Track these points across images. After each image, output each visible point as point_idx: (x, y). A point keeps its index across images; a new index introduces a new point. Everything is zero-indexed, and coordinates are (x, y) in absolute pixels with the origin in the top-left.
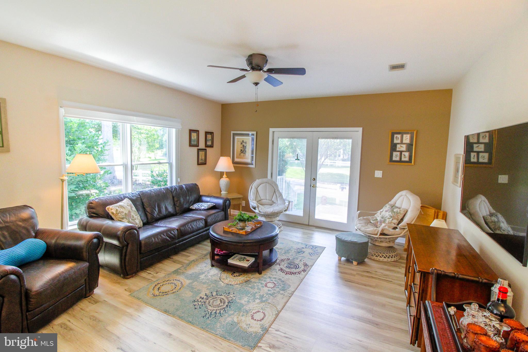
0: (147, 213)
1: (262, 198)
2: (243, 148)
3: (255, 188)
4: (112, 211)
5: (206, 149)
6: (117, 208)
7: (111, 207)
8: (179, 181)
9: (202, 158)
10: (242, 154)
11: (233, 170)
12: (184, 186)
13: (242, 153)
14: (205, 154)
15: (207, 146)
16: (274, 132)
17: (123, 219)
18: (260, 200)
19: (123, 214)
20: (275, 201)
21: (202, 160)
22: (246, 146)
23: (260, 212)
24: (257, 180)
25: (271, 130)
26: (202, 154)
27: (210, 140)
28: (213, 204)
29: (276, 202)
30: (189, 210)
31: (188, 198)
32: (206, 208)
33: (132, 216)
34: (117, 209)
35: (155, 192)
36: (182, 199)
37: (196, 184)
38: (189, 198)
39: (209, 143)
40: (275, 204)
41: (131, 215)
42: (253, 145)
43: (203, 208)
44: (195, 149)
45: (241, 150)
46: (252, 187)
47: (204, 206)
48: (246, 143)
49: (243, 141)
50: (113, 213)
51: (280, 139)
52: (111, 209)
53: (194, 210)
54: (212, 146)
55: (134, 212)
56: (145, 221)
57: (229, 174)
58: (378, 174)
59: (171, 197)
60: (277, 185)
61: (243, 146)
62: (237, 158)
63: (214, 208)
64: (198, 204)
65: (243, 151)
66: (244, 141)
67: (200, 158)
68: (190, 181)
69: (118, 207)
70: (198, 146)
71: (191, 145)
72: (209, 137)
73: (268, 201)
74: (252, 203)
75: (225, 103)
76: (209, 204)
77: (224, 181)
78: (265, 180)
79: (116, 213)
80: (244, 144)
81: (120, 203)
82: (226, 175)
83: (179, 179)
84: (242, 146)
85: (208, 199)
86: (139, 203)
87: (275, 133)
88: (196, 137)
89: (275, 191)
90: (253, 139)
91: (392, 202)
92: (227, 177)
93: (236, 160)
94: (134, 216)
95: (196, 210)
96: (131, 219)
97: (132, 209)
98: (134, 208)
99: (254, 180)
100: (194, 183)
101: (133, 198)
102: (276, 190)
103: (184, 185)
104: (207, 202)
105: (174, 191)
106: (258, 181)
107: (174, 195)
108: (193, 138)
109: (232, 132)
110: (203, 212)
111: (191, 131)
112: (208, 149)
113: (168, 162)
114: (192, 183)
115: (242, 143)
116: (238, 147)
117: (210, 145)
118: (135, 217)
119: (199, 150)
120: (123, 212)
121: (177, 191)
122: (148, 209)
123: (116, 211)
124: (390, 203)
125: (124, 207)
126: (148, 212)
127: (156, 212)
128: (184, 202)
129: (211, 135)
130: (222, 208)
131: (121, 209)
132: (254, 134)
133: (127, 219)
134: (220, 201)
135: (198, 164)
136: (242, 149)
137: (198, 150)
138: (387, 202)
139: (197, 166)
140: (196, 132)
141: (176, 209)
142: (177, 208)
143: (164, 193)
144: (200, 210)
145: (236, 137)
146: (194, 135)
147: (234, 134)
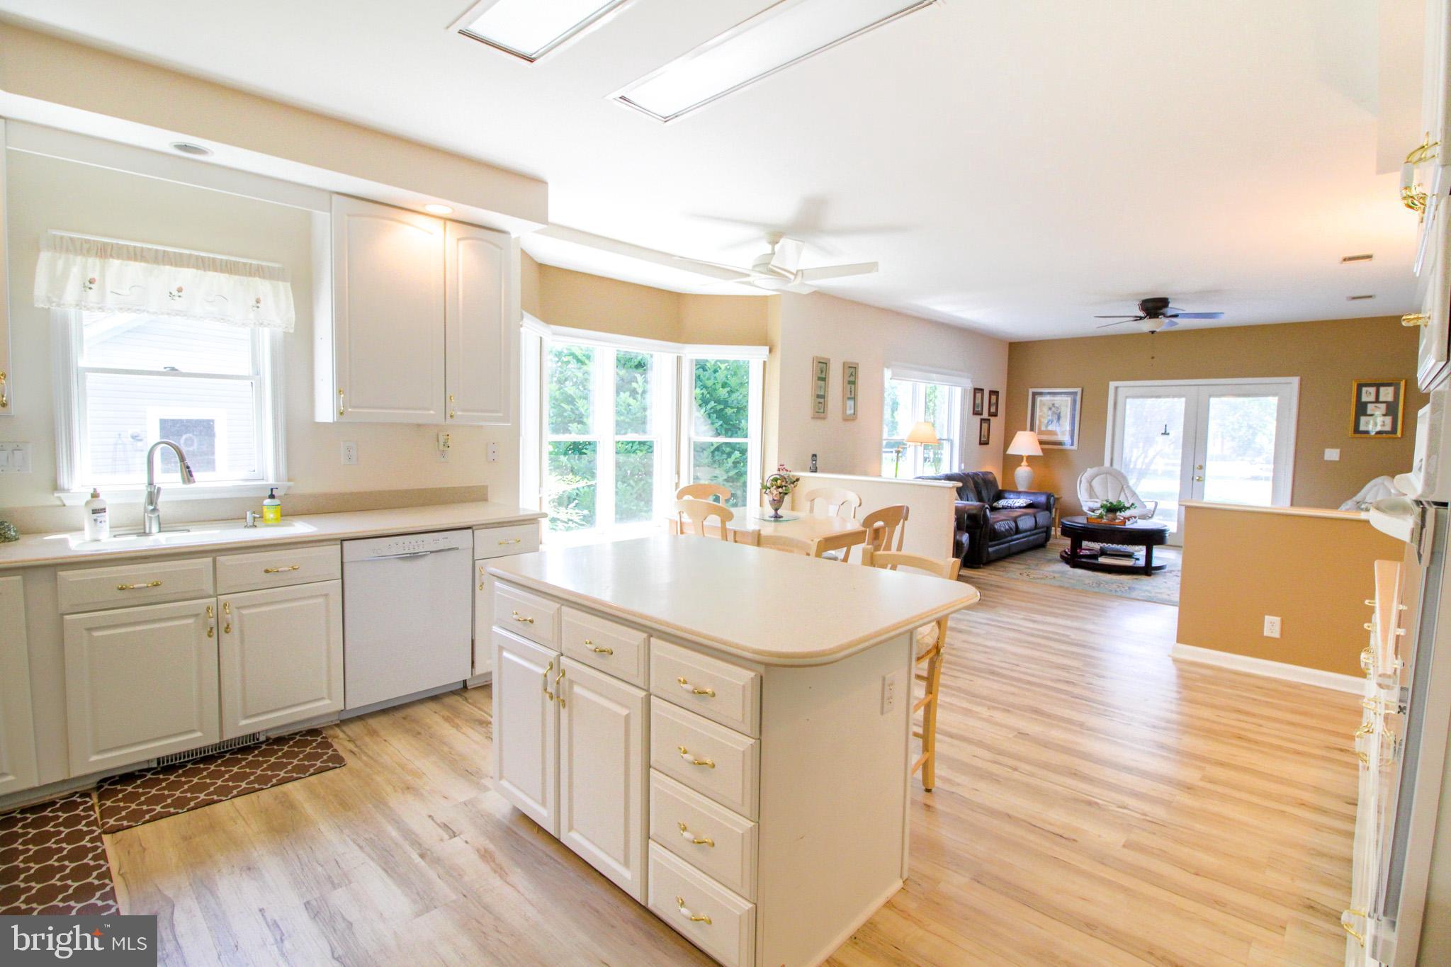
1: (1100, 497)
3: (1087, 482)
5: (989, 420)
8: (963, 468)
9: (985, 433)
11: (1040, 453)
13: (1051, 424)
14: (988, 426)
15: (990, 414)
16: (1116, 388)
21: (984, 436)
22: (1059, 413)
24: (1089, 469)
25: (1112, 385)
26: (985, 426)
27: (994, 404)
28: (1030, 501)
32: (1020, 506)
37: (992, 473)
38: (988, 491)
39: (993, 409)
42: (1075, 409)
44: (978, 419)
46: (1081, 481)
48: (1059, 407)
49: (1053, 404)
51: (1128, 401)
53: (999, 509)
54: (995, 415)
57: (1031, 460)
58: (1332, 454)
63: (1032, 506)
64: (1003, 500)
66: (1056, 404)
67: (983, 433)
68: (981, 468)
70: (982, 414)
71: (975, 413)
72: (994, 398)
75: (1017, 341)
76: (1023, 500)
77: (1025, 471)
78: (1102, 469)
82: (1027, 461)
83: (963, 464)
84: (1051, 412)
87: (1120, 389)
88: (980, 400)
89: (1122, 488)
90: (1074, 401)
91: (1359, 497)
92: (1028, 466)
95: (1004, 508)
99: (1082, 470)
100: (986, 470)
102: (1125, 487)
106: (1091, 471)
108: (977, 402)
109: (1031, 391)
111: (975, 391)
112: (992, 419)
114: (984, 470)
115: (1050, 408)
117: (994, 412)
124: (1354, 499)
129: (996, 396)
130: (1045, 507)
132: (1077, 392)
134: (1040, 499)
135: (980, 443)
137: (982, 420)
138: (1351, 498)
139: (978, 445)
140: (980, 391)
144: (1015, 508)
145: (1039, 399)
146: (978, 397)
147: (1034, 394)
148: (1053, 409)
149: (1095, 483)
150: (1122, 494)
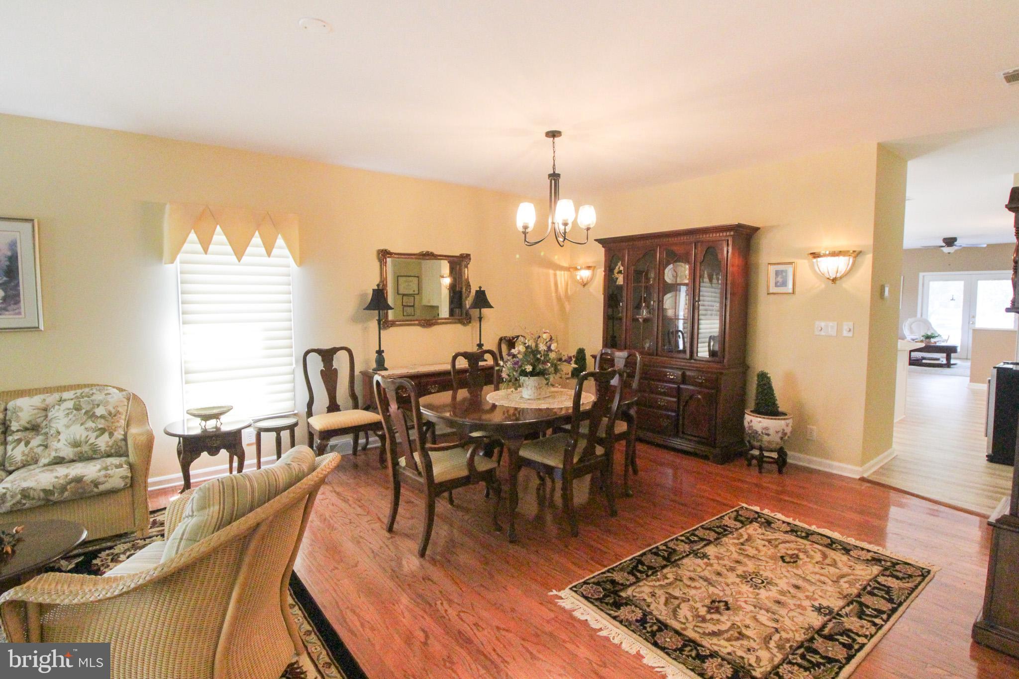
25: (921, 274)
51: (931, 282)
87: (925, 277)
89: (931, 327)
149: (913, 326)
150: (932, 330)
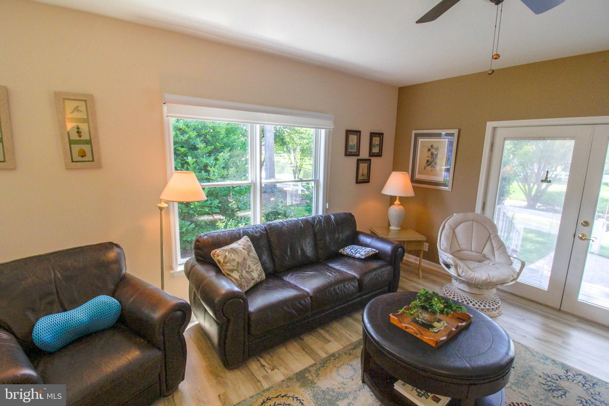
0: (274, 257)
1: (463, 247)
2: (432, 158)
3: (451, 228)
4: (219, 258)
5: (370, 160)
6: (227, 253)
7: (218, 251)
8: (327, 207)
9: (364, 173)
10: (429, 168)
11: (410, 193)
12: (333, 217)
13: (429, 165)
14: (368, 166)
15: (372, 155)
16: (495, 129)
17: (233, 272)
18: (459, 251)
19: (234, 263)
20: (489, 255)
21: (362, 175)
22: (437, 155)
23: (460, 276)
24: (455, 214)
25: (490, 125)
27: (378, 145)
28: (375, 250)
29: (492, 258)
30: (338, 256)
31: (337, 236)
32: (363, 257)
33: (247, 266)
34: (226, 255)
35: (289, 227)
36: (328, 238)
37: (350, 214)
38: (339, 235)
39: (376, 150)
40: (487, 262)
41: (246, 264)
42: (451, 152)
43: (358, 255)
44: (353, 160)
45: (428, 161)
46: (444, 227)
47: (361, 252)
48: (437, 149)
49: (432, 146)
50: (219, 262)
52: (218, 256)
53: (344, 257)
55: (253, 259)
56: (271, 270)
57: (403, 200)
59: (312, 233)
60: (494, 228)
61: (432, 154)
62: (419, 173)
63: (376, 257)
64: (351, 247)
65: (431, 163)
66: (434, 146)
67: (360, 172)
68: (341, 210)
69: (229, 252)
70: (358, 155)
73: (474, 253)
74: (444, 256)
75: (405, 85)
76: (368, 249)
77: (395, 210)
78: (470, 215)
79: (224, 262)
80: (433, 150)
81: (234, 245)
82: (400, 200)
83: (327, 204)
84: (430, 153)
85: (368, 240)
86: (263, 242)
88: (355, 142)
89: (490, 236)
90: (451, 143)
92: (400, 205)
93: (418, 176)
94: (251, 265)
95: (348, 257)
96: (244, 272)
97: (249, 255)
98: (254, 253)
99: (448, 215)
100: (347, 211)
101: (255, 234)
102: (492, 236)
103: (334, 215)
104: (366, 245)
105: (317, 225)
106: (456, 217)
107: (317, 231)
108: (350, 143)
109: (414, 132)
110: (357, 263)
111: (349, 132)
112: (373, 159)
113: (313, 179)
114: (344, 212)
115: (429, 150)
116: (422, 156)
117: (377, 153)
118: (253, 267)
119: (359, 161)
120: (234, 260)
121: (321, 225)
122: (277, 252)
123: (224, 259)
125: (237, 252)
126: (276, 256)
127: (287, 257)
128: (330, 243)
129: (379, 138)
130: (388, 259)
131: (233, 255)
132: (454, 133)
133: (238, 272)
134: (388, 248)
135: (357, 182)
136: (429, 159)
139: (355, 185)
140: (356, 133)
141: (317, 253)
142: (320, 251)
143: (301, 227)
144: (354, 258)
145: (420, 140)
146: (353, 139)
147: (417, 135)
148: (432, 150)
150: (488, 244)
